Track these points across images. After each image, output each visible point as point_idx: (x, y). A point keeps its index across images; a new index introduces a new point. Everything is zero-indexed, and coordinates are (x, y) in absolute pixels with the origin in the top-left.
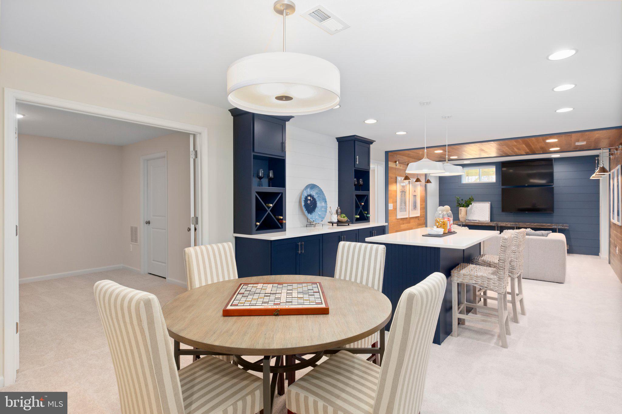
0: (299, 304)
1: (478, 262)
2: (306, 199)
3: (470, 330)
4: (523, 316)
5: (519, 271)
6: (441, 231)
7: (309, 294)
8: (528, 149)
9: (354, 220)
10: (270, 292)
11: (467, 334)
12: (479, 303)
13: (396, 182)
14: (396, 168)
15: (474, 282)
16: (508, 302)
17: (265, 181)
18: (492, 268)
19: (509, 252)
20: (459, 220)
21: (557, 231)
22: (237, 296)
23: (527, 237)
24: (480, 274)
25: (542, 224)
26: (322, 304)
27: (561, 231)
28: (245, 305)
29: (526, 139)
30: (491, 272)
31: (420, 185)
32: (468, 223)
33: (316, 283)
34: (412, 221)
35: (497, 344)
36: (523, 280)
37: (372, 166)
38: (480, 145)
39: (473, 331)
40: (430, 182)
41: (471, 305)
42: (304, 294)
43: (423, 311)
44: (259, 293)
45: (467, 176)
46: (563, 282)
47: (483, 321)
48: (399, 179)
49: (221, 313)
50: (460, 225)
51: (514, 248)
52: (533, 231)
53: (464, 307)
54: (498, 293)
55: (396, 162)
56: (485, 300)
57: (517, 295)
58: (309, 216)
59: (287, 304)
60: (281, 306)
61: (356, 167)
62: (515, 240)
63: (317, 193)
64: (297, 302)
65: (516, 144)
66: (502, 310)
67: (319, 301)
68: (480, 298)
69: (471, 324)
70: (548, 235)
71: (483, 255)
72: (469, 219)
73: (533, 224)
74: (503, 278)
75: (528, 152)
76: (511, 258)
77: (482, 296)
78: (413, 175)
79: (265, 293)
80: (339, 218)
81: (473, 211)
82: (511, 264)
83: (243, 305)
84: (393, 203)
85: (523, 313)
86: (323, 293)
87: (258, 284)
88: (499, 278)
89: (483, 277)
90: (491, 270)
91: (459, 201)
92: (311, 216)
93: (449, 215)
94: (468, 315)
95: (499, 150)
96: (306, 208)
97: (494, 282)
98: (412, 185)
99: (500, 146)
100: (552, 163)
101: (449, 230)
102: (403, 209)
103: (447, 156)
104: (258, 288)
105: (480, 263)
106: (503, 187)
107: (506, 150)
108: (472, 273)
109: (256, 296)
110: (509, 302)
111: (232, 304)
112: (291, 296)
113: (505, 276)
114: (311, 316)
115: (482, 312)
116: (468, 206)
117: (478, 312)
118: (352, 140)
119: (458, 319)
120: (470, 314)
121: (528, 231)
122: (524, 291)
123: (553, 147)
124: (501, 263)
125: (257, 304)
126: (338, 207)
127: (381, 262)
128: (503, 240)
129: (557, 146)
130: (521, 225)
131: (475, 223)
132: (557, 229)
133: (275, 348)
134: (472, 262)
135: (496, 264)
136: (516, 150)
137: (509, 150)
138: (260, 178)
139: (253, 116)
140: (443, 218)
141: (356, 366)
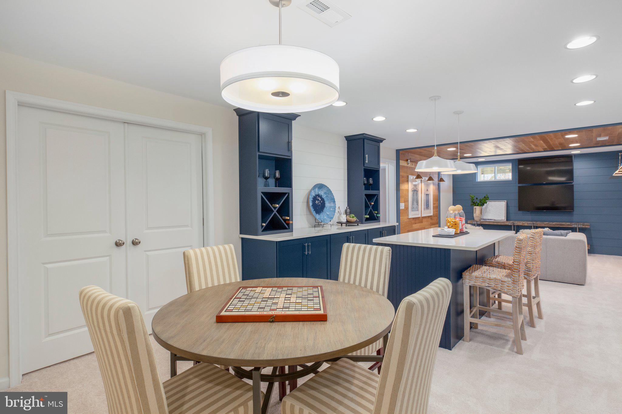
0: (296, 310)
1: (492, 264)
2: (315, 199)
3: (483, 334)
4: (540, 320)
5: (535, 273)
6: (452, 231)
7: (308, 299)
8: (546, 145)
9: (364, 220)
10: (268, 297)
11: (480, 338)
12: (494, 306)
13: (408, 181)
14: (407, 167)
15: (487, 285)
16: (523, 306)
17: (272, 181)
18: (507, 270)
19: (524, 253)
20: (473, 219)
21: (578, 230)
22: (233, 300)
23: (544, 236)
24: (493, 276)
25: (561, 223)
26: (320, 310)
27: (581, 230)
28: (240, 310)
29: (543, 135)
30: (505, 274)
31: (433, 184)
32: (483, 222)
33: (317, 287)
34: (424, 220)
35: (511, 350)
36: (539, 282)
37: (382, 165)
38: (494, 142)
39: (486, 335)
40: (444, 181)
41: (484, 308)
42: (303, 299)
43: (424, 321)
44: (257, 297)
45: (482, 174)
46: (584, 284)
47: (497, 325)
48: (411, 177)
49: (215, 319)
50: (474, 225)
51: (530, 249)
52: (551, 230)
53: (477, 311)
54: (513, 297)
55: (407, 160)
56: (500, 303)
57: (534, 298)
58: (318, 216)
59: (284, 310)
60: (277, 312)
61: (365, 166)
62: (532, 241)
63: (325, 193)
64: (294, 308)
65: (533, 140)
66: (517, 314)
67: (317, 306)
68: (495, 301)
69: (484, 328)
70: (568, 235)
71: (497, 256)
72: (484, 218)
73: (551, 223)
74: (518, 280)
75: (546, 149)
76: (527, 259)
77: (497, 299)
78: (425, 174)
79: (262, 297)
80: (348, 218)
81: (488, 210)
82: (527, 266)
83: (237, 310)
84: (404, 202)
85: (540, 317)
86: (323, 297)
87: (257, 287)
88: (513, 281)
89: (496, 279)
90: (505, 272)
91: (474, 200)
92: (320, 216)
93: (461, 214)
94: (481, 319)
95: (515, 146)
96: (313, 208)
97: (508, 285)
98: (424, 184)
99: (516, 142)
100: (572, 159)
101: (461, 230)
102: (415, 209)
103: (459, 154)
104: (256, 291)
105: (494, 264)
106: (520, 185)
107: (522, 146)
108: (485, 275)
109: (253, 301)
110: (525, 305)
111: (227, 309)
112: (289, 301)
113: (520, 278)
114: (308, 323)
115: (496, 316)
116: (482, 205)
117: (492, 315)
118: (361, 139)
119: (471, 323)
120: (484, 318)
121: (546, 231)
122: (541, 293)
123: (573, 143)
124: (515, 266)
125: (252, 310)
126: (347, 207)
127: (386, 265)
128: (518, 241)
129: (577, 142)
130: (539, 224)
131: (490, 222)
132: (577, 228)
133: (265, 359)
134: (486, 263)
135: (511, 265)
136: (533, 146)
137: (525, 146)
138: (266, 178)
139: (258, 115)
140: (455, 218)
141: (357, 375)
